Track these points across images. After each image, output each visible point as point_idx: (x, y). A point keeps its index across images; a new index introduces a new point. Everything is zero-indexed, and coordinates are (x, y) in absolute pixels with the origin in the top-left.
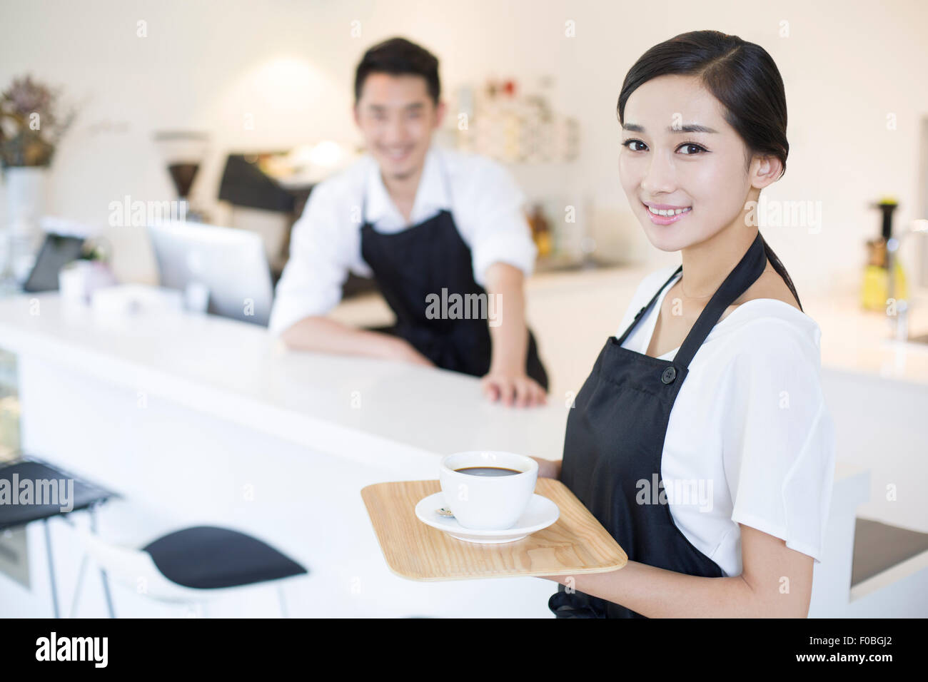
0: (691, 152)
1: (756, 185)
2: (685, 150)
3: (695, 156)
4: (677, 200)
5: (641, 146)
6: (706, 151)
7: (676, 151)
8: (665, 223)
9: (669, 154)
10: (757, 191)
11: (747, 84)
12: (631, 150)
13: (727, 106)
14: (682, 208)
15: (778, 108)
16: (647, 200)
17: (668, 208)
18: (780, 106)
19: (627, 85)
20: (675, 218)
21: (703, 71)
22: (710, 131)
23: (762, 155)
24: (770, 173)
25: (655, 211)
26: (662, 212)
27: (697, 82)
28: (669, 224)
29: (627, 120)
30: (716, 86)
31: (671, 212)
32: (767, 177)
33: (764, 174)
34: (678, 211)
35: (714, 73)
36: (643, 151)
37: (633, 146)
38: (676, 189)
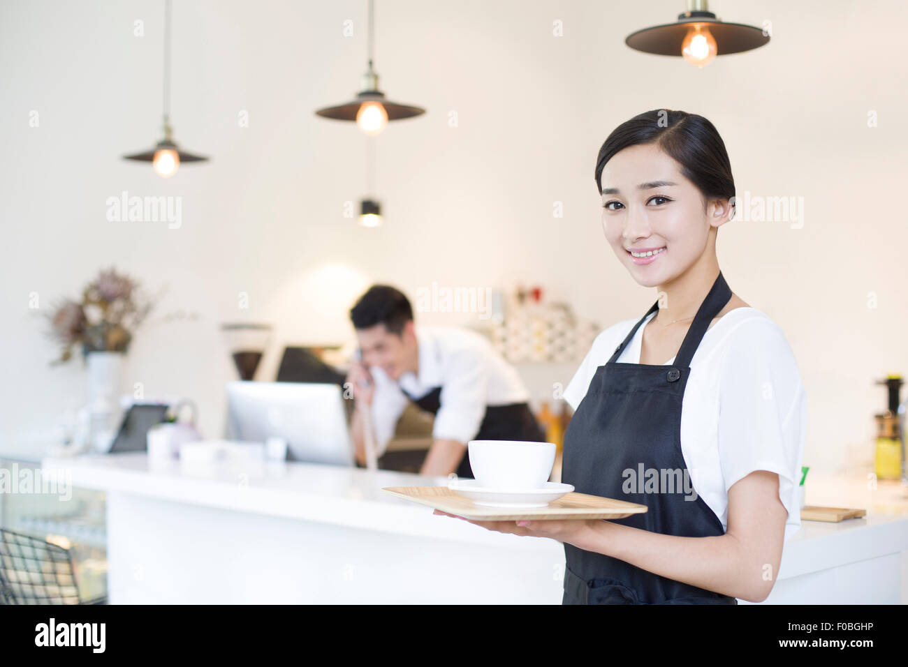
0: (659, 203)
1: (714, 224)
2: (654, 202)
3: (662, 206)
4: (654, 242)
5: (619, 206)
6: (670, 201)
7: (647, 204)
8: (644, 264)
9: (641, 207)
10: (714, 229)
11: (695, 144)
12: (611, 210)
13: (681, 163)
14: (658, 249)
15: (722, 160)
16: (629, 247)
17: (647, 251)
18: (724, 159)
19: (600, 159)
20: (654, 258)
21: (659, 138)
22: (671, 184)
23: (715, 200)
24: (724, 213)
25: (636, 255)
26: (643, 255)
27: (655, 148)
28: (648, 263)
29: (605, 186)
30: (671, 148)
31: (650, 254)
32: (722, 217)
33: (719, 216)
34: (655, 252)
35: (668, 139)
36: (620, 209)
37: (612, 206)
38: (651, 234)
